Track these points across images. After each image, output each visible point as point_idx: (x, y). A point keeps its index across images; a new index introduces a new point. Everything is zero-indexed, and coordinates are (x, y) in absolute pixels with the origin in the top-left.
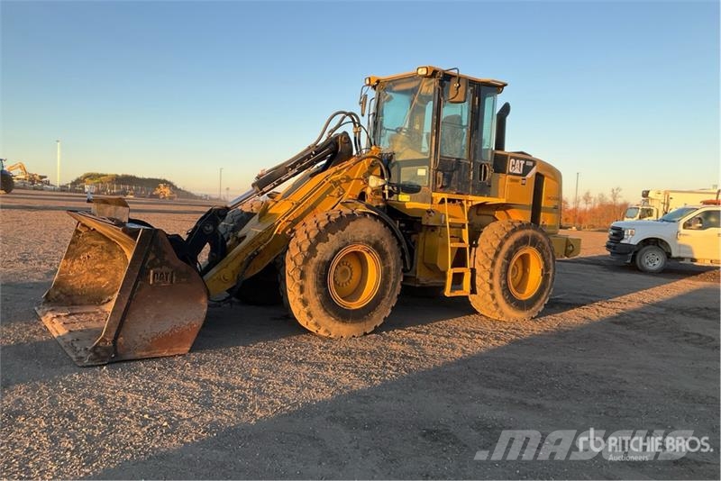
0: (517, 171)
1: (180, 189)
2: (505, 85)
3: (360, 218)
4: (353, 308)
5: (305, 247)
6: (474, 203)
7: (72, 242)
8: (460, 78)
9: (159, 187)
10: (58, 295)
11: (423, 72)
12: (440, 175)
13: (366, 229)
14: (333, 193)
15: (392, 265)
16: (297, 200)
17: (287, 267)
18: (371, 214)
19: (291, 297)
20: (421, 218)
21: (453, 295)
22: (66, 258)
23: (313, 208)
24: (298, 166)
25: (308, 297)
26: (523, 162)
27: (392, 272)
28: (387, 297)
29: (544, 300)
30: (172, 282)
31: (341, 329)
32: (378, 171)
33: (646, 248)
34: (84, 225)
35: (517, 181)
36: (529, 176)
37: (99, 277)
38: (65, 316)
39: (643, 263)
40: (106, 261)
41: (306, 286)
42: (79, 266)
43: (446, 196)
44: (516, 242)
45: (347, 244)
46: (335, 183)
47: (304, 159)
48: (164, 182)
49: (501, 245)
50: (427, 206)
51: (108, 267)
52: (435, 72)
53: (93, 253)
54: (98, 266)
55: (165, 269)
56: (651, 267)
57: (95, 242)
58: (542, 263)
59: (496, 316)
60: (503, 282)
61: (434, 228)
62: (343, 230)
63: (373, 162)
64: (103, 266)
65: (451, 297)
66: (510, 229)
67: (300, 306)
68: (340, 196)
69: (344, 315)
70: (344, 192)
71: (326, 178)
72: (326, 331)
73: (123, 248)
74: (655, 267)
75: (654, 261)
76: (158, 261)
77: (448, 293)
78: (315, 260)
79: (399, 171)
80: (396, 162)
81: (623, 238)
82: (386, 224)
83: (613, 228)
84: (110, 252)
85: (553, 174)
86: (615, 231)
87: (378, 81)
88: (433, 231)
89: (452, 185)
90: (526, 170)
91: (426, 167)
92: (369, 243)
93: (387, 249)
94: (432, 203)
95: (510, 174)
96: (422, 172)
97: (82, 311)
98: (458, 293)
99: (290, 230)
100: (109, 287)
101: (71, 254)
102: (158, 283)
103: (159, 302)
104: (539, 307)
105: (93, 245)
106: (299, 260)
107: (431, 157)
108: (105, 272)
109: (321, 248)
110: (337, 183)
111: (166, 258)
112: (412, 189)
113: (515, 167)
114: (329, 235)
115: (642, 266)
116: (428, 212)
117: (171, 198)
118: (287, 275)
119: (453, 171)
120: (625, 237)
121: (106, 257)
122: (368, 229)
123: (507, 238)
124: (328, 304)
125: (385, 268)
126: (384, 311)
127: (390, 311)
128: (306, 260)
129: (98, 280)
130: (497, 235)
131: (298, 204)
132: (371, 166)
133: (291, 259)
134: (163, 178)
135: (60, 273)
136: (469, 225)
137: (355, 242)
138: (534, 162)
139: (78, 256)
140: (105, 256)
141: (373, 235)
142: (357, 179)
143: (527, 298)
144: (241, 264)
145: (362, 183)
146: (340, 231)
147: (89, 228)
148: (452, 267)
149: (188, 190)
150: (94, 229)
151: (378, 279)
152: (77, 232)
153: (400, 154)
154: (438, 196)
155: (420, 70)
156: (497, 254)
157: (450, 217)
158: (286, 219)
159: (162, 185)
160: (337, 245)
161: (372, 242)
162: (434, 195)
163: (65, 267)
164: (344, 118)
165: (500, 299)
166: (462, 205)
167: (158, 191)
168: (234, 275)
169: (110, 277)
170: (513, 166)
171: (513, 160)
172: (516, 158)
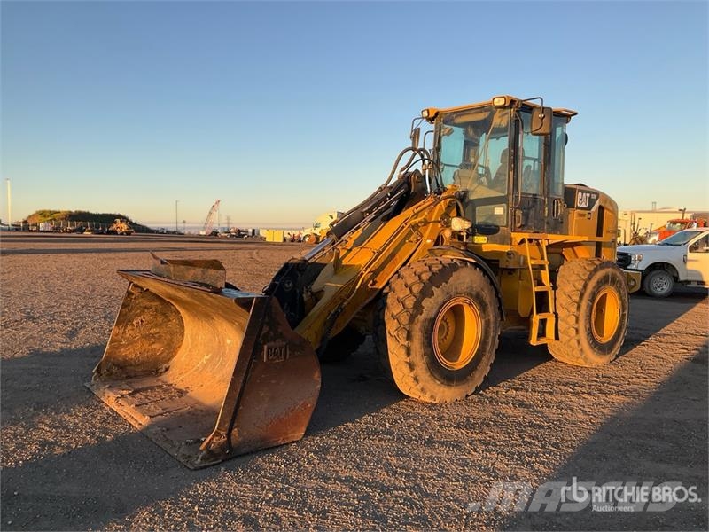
0: (584, 205)
1: (135, 224)
2: (575, 114)
3: (462, 267)
4: (457, 368)
5: (410, 303)
6: (551, 242)
7: (124, 306)
8: (544, 108)
9: (115, 223)
10: (111, 368)
11: (501, 102)
12: (519, 213)
13: (468, 280)
14: (411, 239)
15: (492, 318)
16: (378, 248)
17: (388, 327)
18: (471, 263)
19: (393, 360)
20: (498, 261)
21: (539, 343)
22: (117, 325)
23: (392, 256)
24: (375, 211)
25: (414, 360)
26: (588, 195)
27: (492, 326)
28: (487, 354)
29: (621, 342)
30: (285, 358)
31: (446, 393)
32: (454, 212)
33: (654, 273)
34: (136, 286)
35: (584, 215)
36: (593, 210)
37: (153, 343)
38: (130, 394)
39: (652, 288)
40: (161, 324)
41: (413, 348)
42: (132, 333)
43: (526, 236)
44: (598, 282)
45: (451, 298)
46: (413, 227)
47: (380, 202)
48: (119, 216)
49: (585, 287)
50: (506, 248)
51: (163, 331)
52: (513, 102)
53: (146, 317)
54: (152, 331)
55: (279, 343)
56: (659, 291)
57: (148, 304)
58: (619, 303)
59: (580, 363)
60: (588, 326)
61: (511, 272)
62: (446, 283)
63: (450, 202)
64: (158, 330)
65: (537, 346)
66: (592, 268)
67: (406, 369)
68: (418, 240)
69: (449, 378)
70: (422, 236)
71: (405, 222)
72: (432, 397)
73: (179, 309)
74: (663, 292)
75: (662, 286)
76: (272, 333)
77: (534, 341)
78: (421, 317)
79: (474, 211)
80: (472, 201)
81: (630, 263)
82: (485, 273)
83: (619, 254)
84: (164, 314)
85: (612, 205)
86: (620, 257)
87: (437, 114)
88: (510, 273)
89: (530, 224)
90: (592, 202)
91: (504, 205)
92: (471, 295)
93: (487, 300)
94: (511, 244)
95: (578, 208)
96: (499, 211)
97: (145, 386)
98: (543, 341)
99: (371, 282)
100: (165, 354)
101: (124, 320)
102: (272, 360)
103: (273, 382)
104: (617, 350)
105: (146, 307)
106: (405, 319)
107: (508, 194)
108: (160, 336)
109: (427, 303)
110: (415, 227)
111: (280, 330)
112: (489, 230)
113: (581, 201)
114: (434, 288)
115: (650, 291)
116: (509, 254)
117: (128, 234)
118: (388, 335)
119: (529, 209)
120: (633, 262)
121: (160, 321)
122: (469, 278)
123: (590, 278)
124: (434, 367)
125: (486, 321)
126: (484, 370)
127: (489, 368)
128: (412, 319)
129: (153, 346)
130: (578, 275)
131: (380, 253)
132: (449, 206)
133: (392, 316)
134: (117, 213)
135: (111, 343)
136: (549, 266)
137: (458, 294)
138: (597, 194)
139: (130, 321)
140: (160, 319)
141: (474, 286)
142: (434, 222)
143: (607, 341)
144: (325, 323)
145: (439, 225)
146: (444, 284)
147: (142, 289)
148: (538, 313)
149: (144, 224)
150: (147, 290)
151: (478, 333)
152: (129, 293)
153: (473, 191)
154: (517, 237)
155: (496, 100)
156: (581, 297)
157: (531, 258)
158: (368, 270)
159: (118, 220)
160: (441, 300)
161: (474, 293)
162: (513, 235)
163: (117, 335)
164: (414, 155)
165: (585, 344)
166: (538, 244)
167: (115, 226)
168: (317, 337)
169: (165, 343)
170: (581, 200)
171: (580, 193)
172: (583, 192)
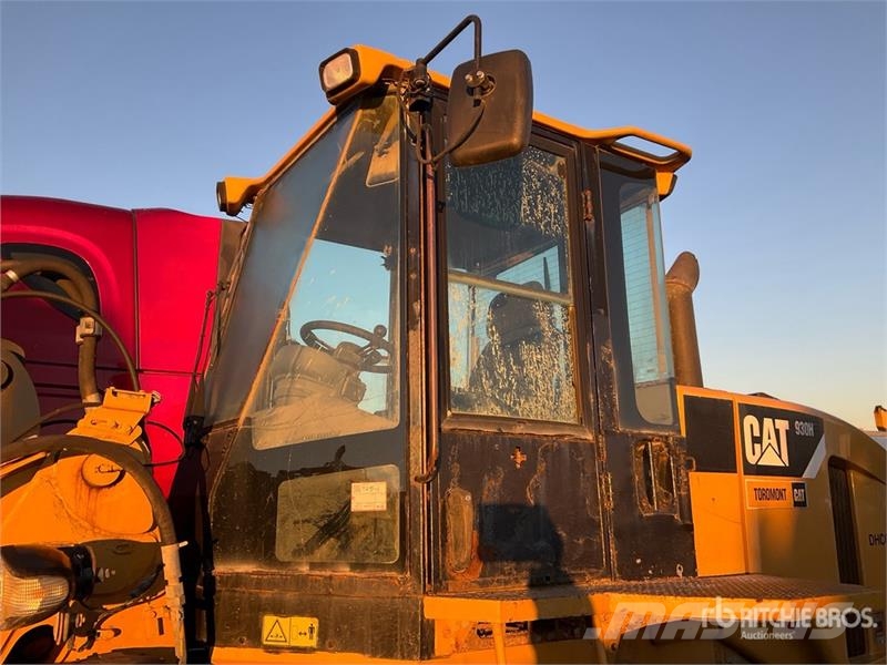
0: (771, 459)
26: (783, 425)
35: (778, 493)
36: (810, 472)
90: (800, 448)
91: (389, 470)
95: (751, 469)
96: (369, 498)
107: (406, 422)
113: (760, 444)
138: (817, 421)
154: (457, 614)
162: (436, 608)
170: (757, 440)
171: (750, 420)
172: (761, 413)
